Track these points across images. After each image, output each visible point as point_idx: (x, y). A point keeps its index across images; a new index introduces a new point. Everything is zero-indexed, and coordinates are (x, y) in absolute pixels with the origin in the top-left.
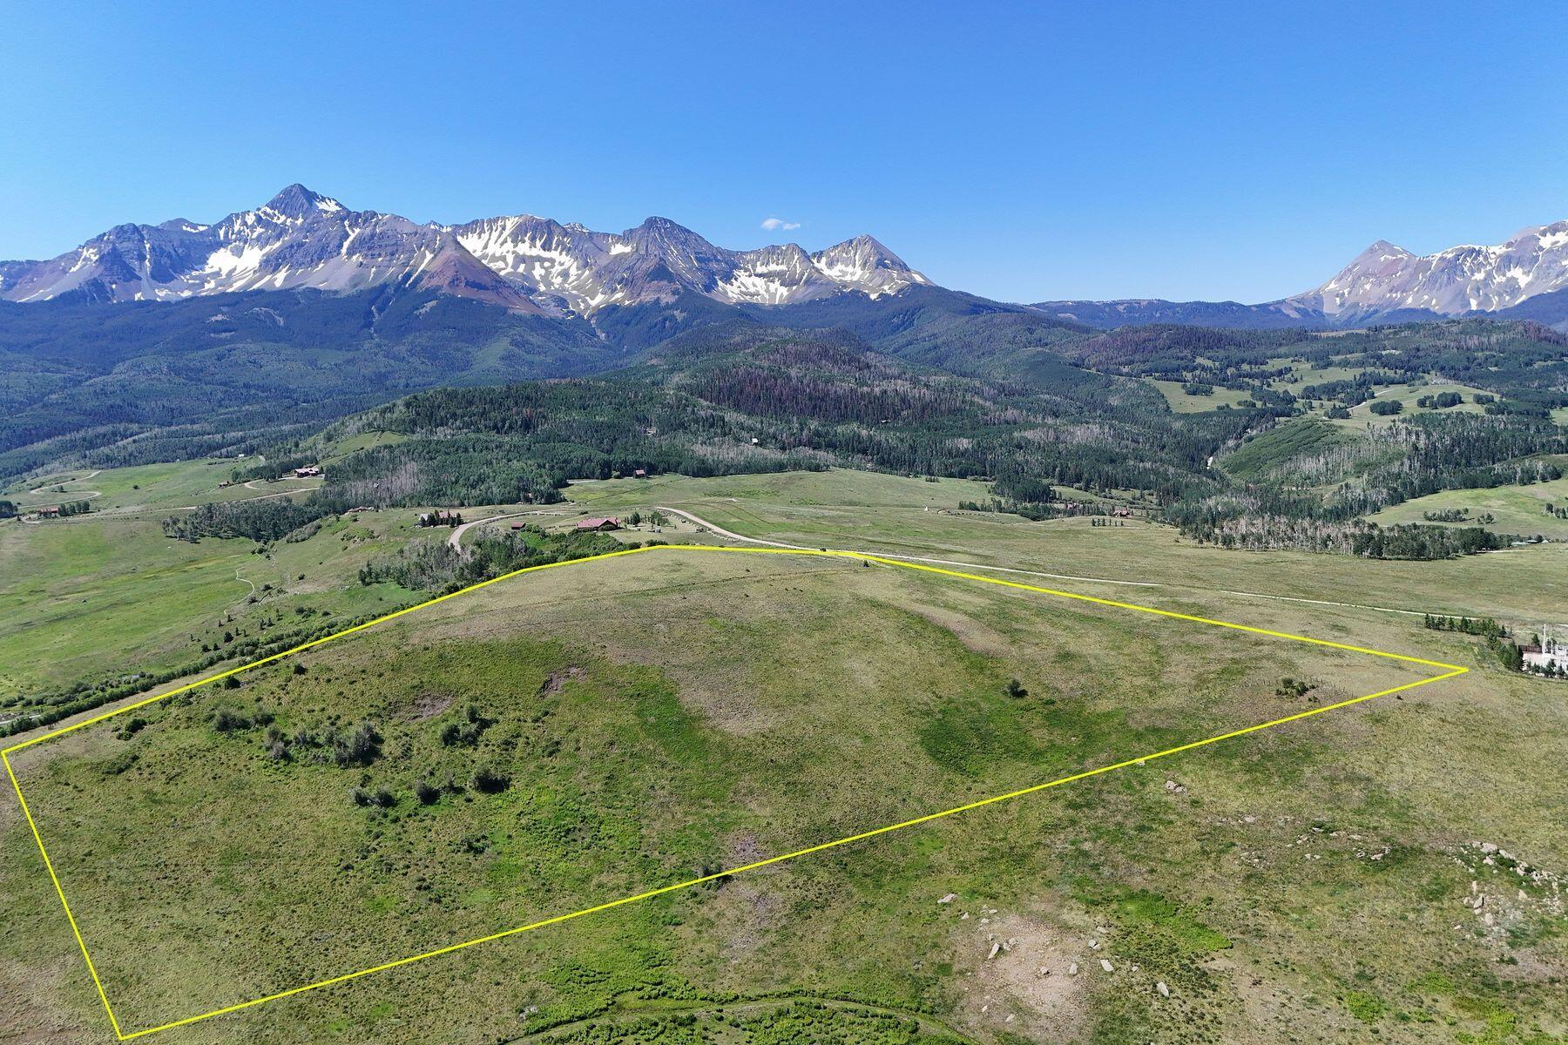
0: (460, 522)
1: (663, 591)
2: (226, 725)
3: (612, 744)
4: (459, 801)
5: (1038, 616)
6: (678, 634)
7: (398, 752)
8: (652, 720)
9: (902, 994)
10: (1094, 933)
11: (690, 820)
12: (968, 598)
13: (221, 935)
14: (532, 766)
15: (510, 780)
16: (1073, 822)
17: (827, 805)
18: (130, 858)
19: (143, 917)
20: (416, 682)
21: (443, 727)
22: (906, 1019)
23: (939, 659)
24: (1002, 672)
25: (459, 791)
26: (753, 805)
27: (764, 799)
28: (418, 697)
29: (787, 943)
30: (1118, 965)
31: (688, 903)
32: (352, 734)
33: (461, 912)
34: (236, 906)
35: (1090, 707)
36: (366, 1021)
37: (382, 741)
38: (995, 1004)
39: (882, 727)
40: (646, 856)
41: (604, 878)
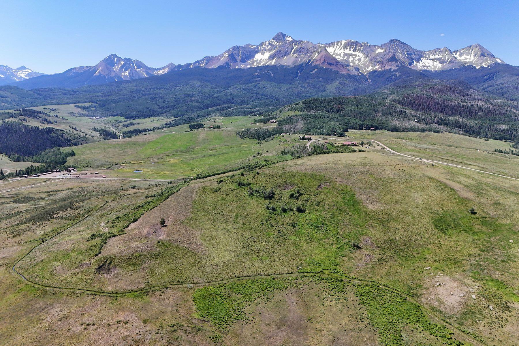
0: (311, 140)
1: (358, 165)
2: (240, 184)
3: (334, 206)
4: (291, 213)
5: (492, 189)
6: (359, 178)
7: (278, 198)
8: (347, 201)
9: (404, 289)
10: (473, 287)
11: (353, 230)
12: (468, 180)
13: (233, 232)
14: (312, 208)
15: (305, 210)
16: (479, 255)
17: (395, 234)
18: (216, 212)
19: (218, 225)
20: (285, 180)
21: (290, 193)
22: (403, 296)
23: (447, 198)
24: (469, 205)
25: (292, 210)
26: (372, 230)
27: (375, 229)
28: (285, 184)
29: (374, 268)
30: (478, 297)
31: (348, 252)
32: (268, 191)
33: (288, 240)
34: (237, 227)
35: (500, 221)
36: (261, 259)
37: (275, 194)
38: (432, 298)
39: (420, 215)
40: (338, 237)
41: (326, 241)
